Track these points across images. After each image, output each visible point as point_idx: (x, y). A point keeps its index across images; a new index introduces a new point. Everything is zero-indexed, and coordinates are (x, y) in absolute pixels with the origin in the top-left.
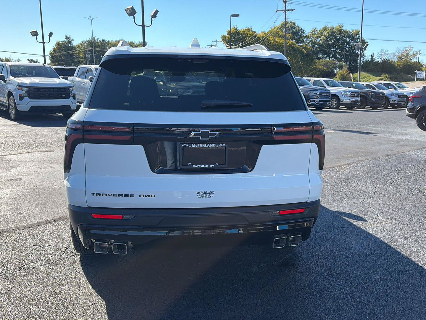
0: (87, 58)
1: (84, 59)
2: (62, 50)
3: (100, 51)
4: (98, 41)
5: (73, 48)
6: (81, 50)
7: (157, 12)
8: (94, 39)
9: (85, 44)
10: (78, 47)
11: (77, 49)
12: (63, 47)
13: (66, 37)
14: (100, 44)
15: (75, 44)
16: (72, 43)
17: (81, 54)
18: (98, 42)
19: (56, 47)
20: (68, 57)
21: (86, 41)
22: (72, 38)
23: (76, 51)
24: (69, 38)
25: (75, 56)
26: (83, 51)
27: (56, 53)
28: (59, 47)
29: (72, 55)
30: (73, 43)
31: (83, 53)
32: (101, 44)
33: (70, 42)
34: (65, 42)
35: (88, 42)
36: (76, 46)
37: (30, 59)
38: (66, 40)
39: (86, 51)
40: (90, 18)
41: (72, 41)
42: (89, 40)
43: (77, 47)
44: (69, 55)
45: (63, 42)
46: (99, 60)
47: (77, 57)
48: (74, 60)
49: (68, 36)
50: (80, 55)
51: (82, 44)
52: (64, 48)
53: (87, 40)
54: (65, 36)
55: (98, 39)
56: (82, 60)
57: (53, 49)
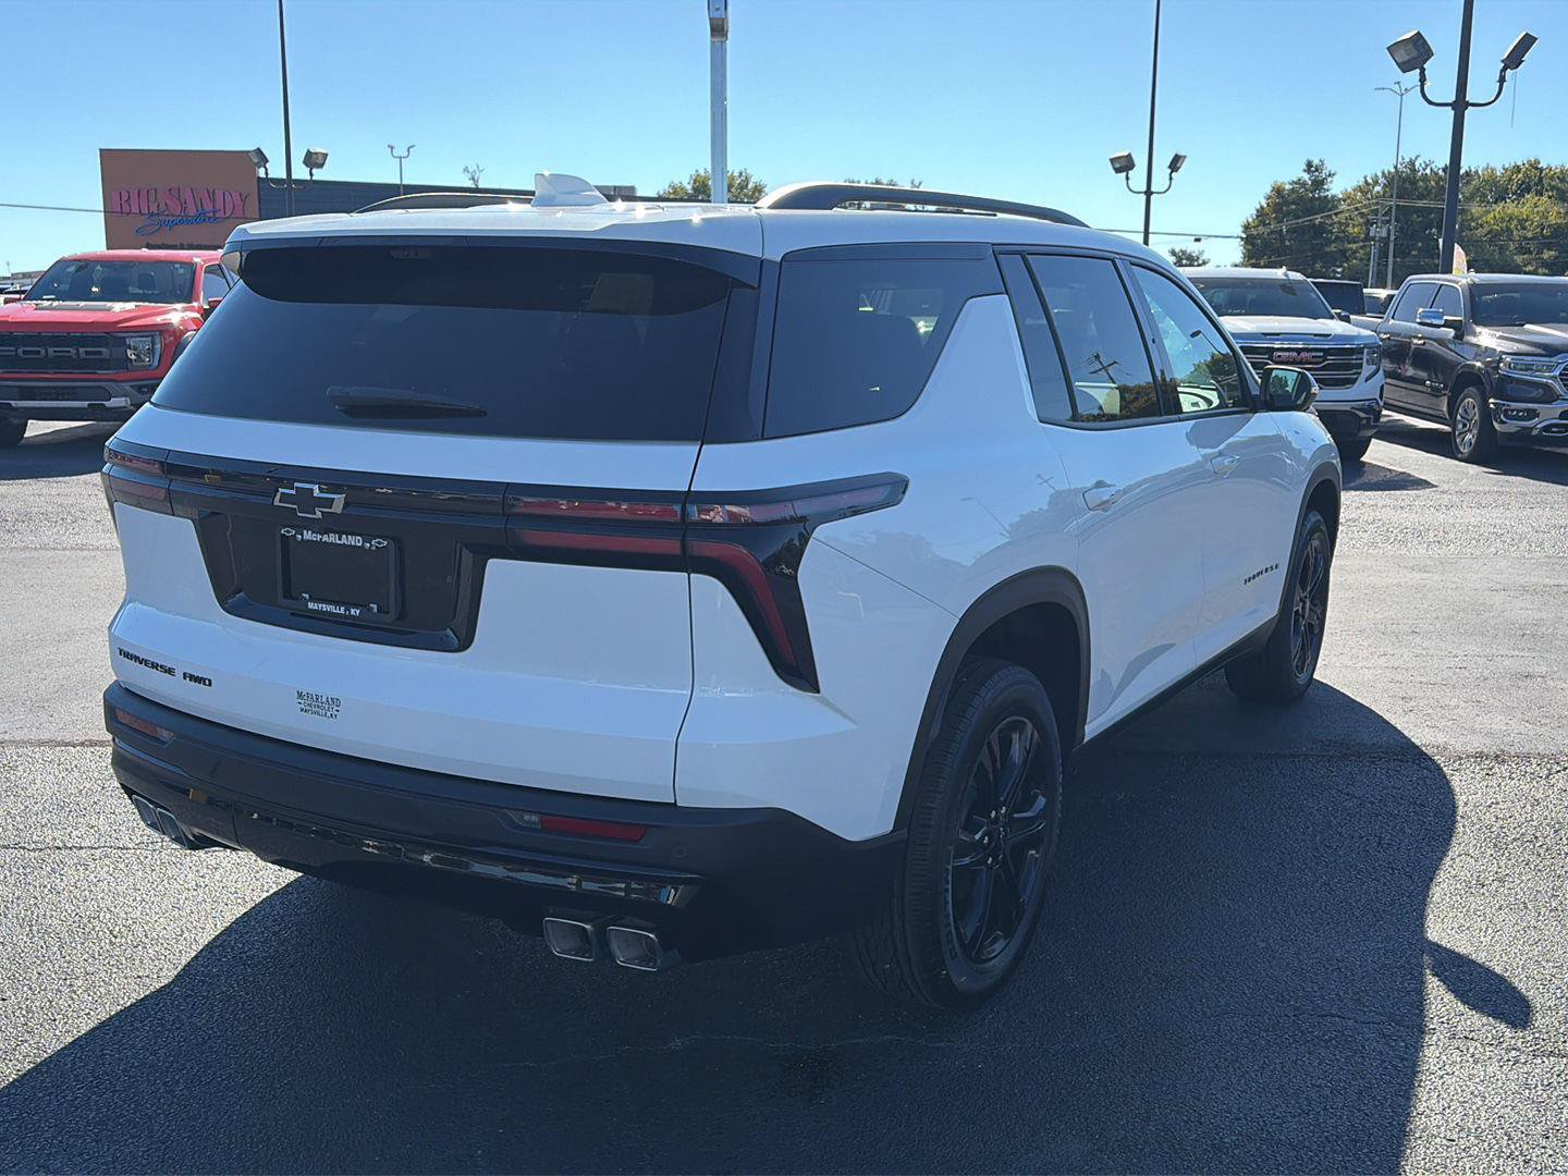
0: (1373, 239)
1: (1361, 244)
2: (1288, 213)
3: (1430, 210)
4: (1428, 171)
5: (1329, 204)
6: (1357, 209)
7: (1527, 42)
8: (1413, 165)
9: (1378, 188)
10: (1347, 197)
11: (1343, 206)
12: (1293, 203)
13: (1309, 165)
14: (1433, 183)
15: (1336, 188)
16: (1326, 187)
17: (1354, 226)
18: (1425, 178)
19: (1268, 204)
20: (1306, 237)
21: (1380, 175)
22: (1329, 167)
23: (1336, 214)
24: (1317, 170)
25: (1332, 233)
26: (1361, 214)
27: (1265, 225)
28: (1277, 204)
29: (1319, 230)
30: (1331, 186)
31: (1361, 220)
32: (1437, 183)
33: (1319, 184)
34: (1304, 184)
35: (1386, 178)
36: (1340, 196)
37: (1177, 251)
38: (1306, 177)
39: (1375, 212)
40: (1396, 88)
41: (1329, 179)
42: (1393, 170)
43: (1344, 201)
44: (1311, 232)
45: (1296, 183)
46: (1420, 244)
47: (1337, 238)
48: (1328, 249)
49: (1316, 162)
50: (1350, 229)
51: (1365, 189)
52: (1294, 207)
53: (1383, 173)
54: (1305, 161)
55: (1427, 166)
56: (1354, 246)
57: (1258, 211)
